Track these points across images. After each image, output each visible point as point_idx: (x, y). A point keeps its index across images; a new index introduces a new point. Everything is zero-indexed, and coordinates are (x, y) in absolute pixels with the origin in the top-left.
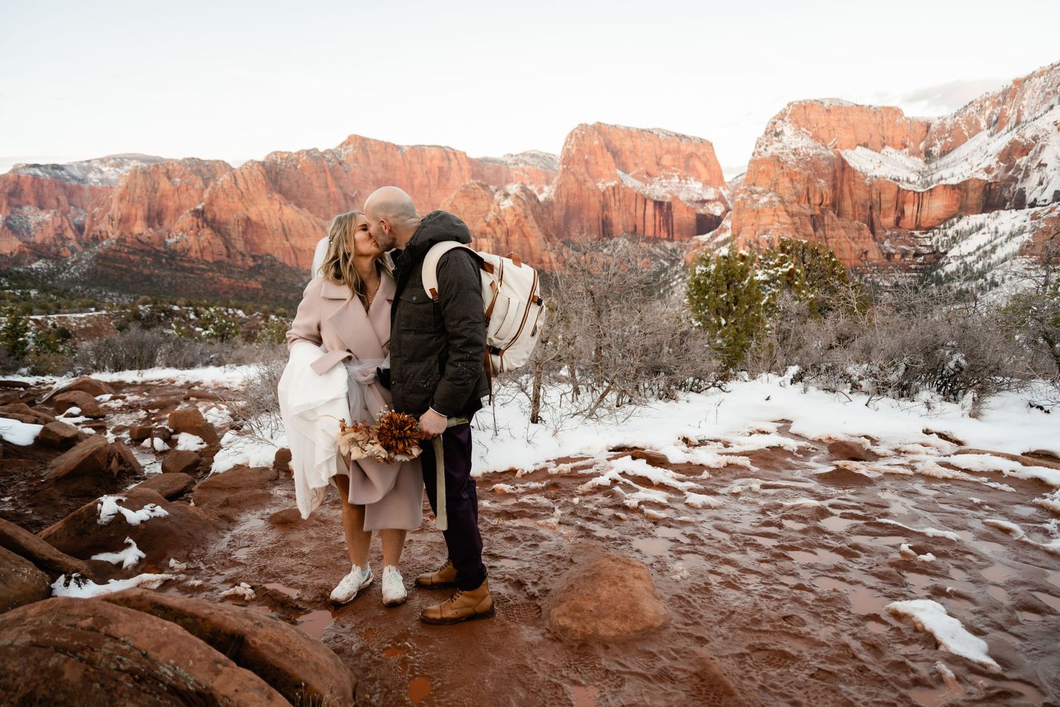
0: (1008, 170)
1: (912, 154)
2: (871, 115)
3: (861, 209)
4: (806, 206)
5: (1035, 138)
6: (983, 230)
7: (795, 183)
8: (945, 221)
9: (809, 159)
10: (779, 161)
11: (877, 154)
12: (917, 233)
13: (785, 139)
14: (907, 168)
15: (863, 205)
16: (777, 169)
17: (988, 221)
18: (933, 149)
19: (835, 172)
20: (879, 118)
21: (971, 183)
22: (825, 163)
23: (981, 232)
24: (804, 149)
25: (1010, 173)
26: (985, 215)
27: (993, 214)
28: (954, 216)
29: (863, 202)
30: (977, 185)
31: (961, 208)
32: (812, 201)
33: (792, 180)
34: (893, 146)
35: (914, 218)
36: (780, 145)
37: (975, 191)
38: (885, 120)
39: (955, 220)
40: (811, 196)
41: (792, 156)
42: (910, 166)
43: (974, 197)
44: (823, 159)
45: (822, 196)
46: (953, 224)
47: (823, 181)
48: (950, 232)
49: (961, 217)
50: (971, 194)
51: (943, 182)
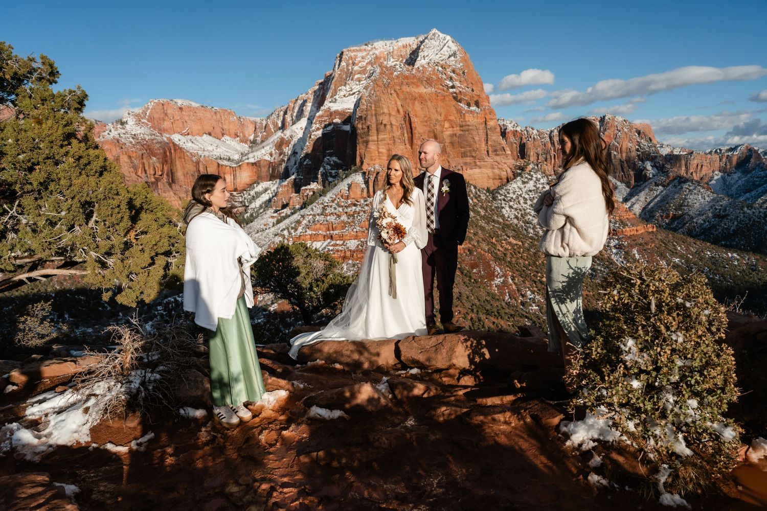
0: (280, 155)
1: (242, 141)
2: (213, 114)
3: (191, 177)
4: (143, 175)
5: (291, 137)
6: (269, 191)
7: (133, 159)
8: (251, 185)
9: (145, 142)
10: (118, 142)
11: (217, 141)
12: (235, 193)
13: (128, 127)
14: (236, 150)
15: (192, 175)
16: (118, 148)
17: (272, 185)
18: (258, 138)
19: (165, 153)
20: (218, 116)
21: (262, 162)
22: (158, 146)
23: (267, 193)
24: (142, 135)
25: (281, 157)
26: (271, 182)
27: (274, 182)
28: (255, 183)
29: (192, 173)
30: (265, 163)
31: (258, 178)
32: (148, 172)
33: (130, 157)
34: (230, 135)
35: (232, 184)
36: (123, 131)
37: (264, 167)
38: (223, 117)
39: (255, 185)
40: (147, 168)
41: (131, 140)
42: (239, 149)
43: (264, 170)
44: (156, 143)
45: (154, 168)
46: (254, 188)
47: (154, 158)
48: (252, 193)
49: (258, 183)
50: (263, 169)
51: (247, 161)
